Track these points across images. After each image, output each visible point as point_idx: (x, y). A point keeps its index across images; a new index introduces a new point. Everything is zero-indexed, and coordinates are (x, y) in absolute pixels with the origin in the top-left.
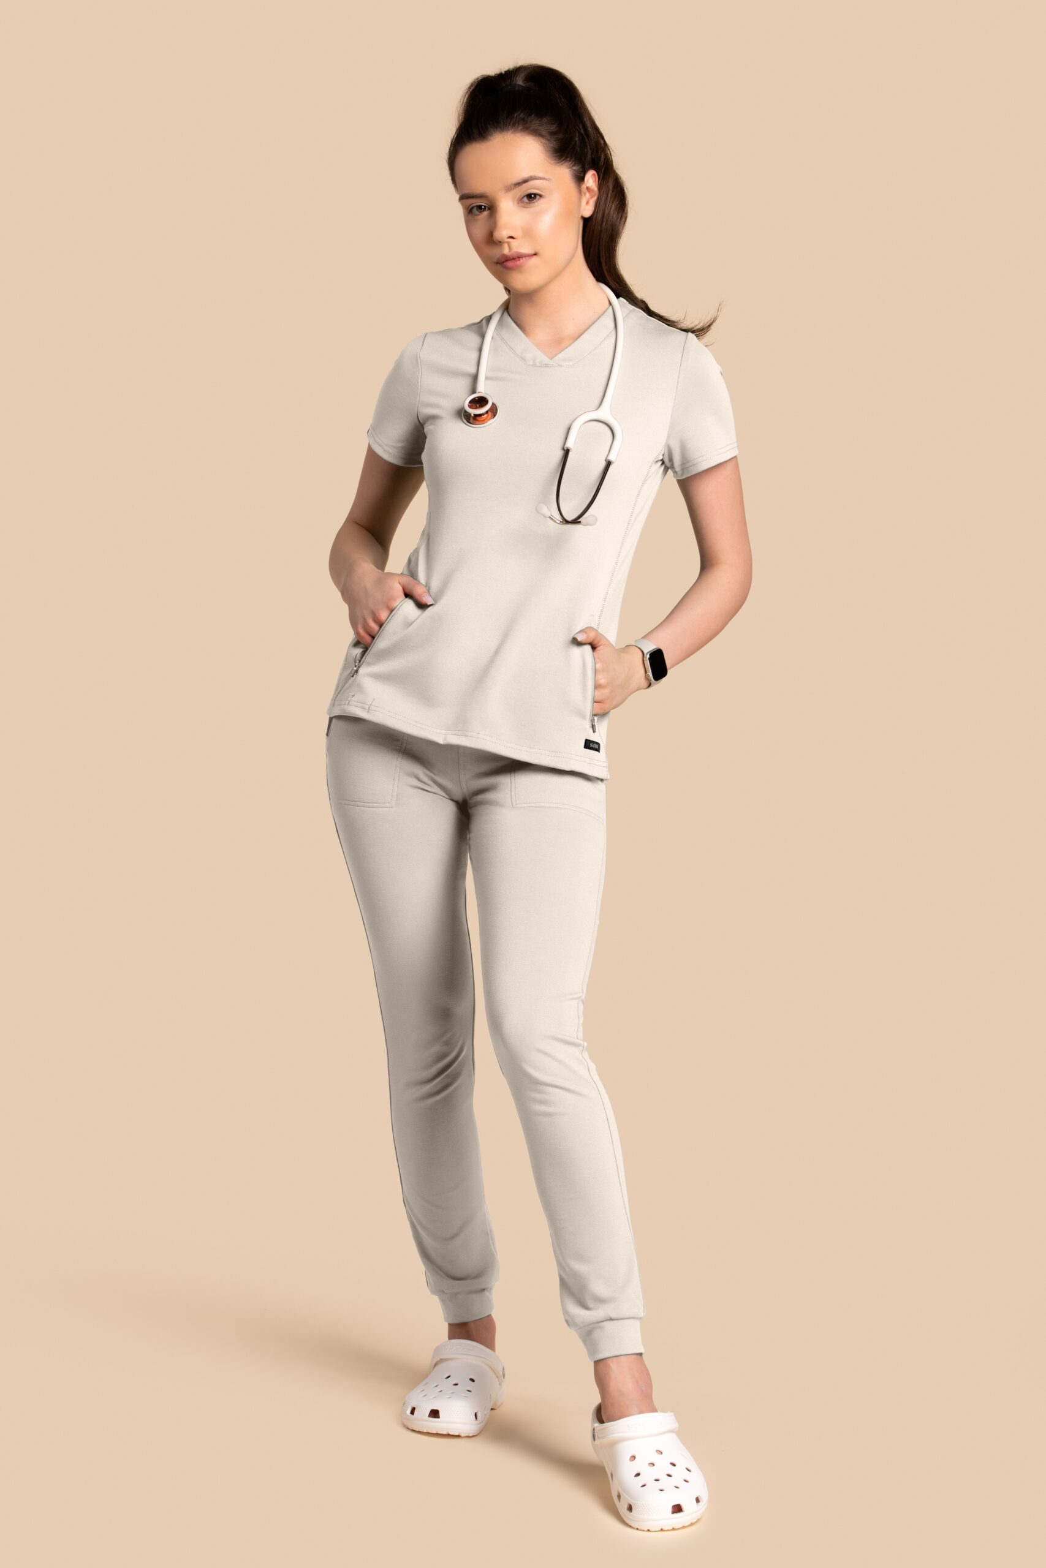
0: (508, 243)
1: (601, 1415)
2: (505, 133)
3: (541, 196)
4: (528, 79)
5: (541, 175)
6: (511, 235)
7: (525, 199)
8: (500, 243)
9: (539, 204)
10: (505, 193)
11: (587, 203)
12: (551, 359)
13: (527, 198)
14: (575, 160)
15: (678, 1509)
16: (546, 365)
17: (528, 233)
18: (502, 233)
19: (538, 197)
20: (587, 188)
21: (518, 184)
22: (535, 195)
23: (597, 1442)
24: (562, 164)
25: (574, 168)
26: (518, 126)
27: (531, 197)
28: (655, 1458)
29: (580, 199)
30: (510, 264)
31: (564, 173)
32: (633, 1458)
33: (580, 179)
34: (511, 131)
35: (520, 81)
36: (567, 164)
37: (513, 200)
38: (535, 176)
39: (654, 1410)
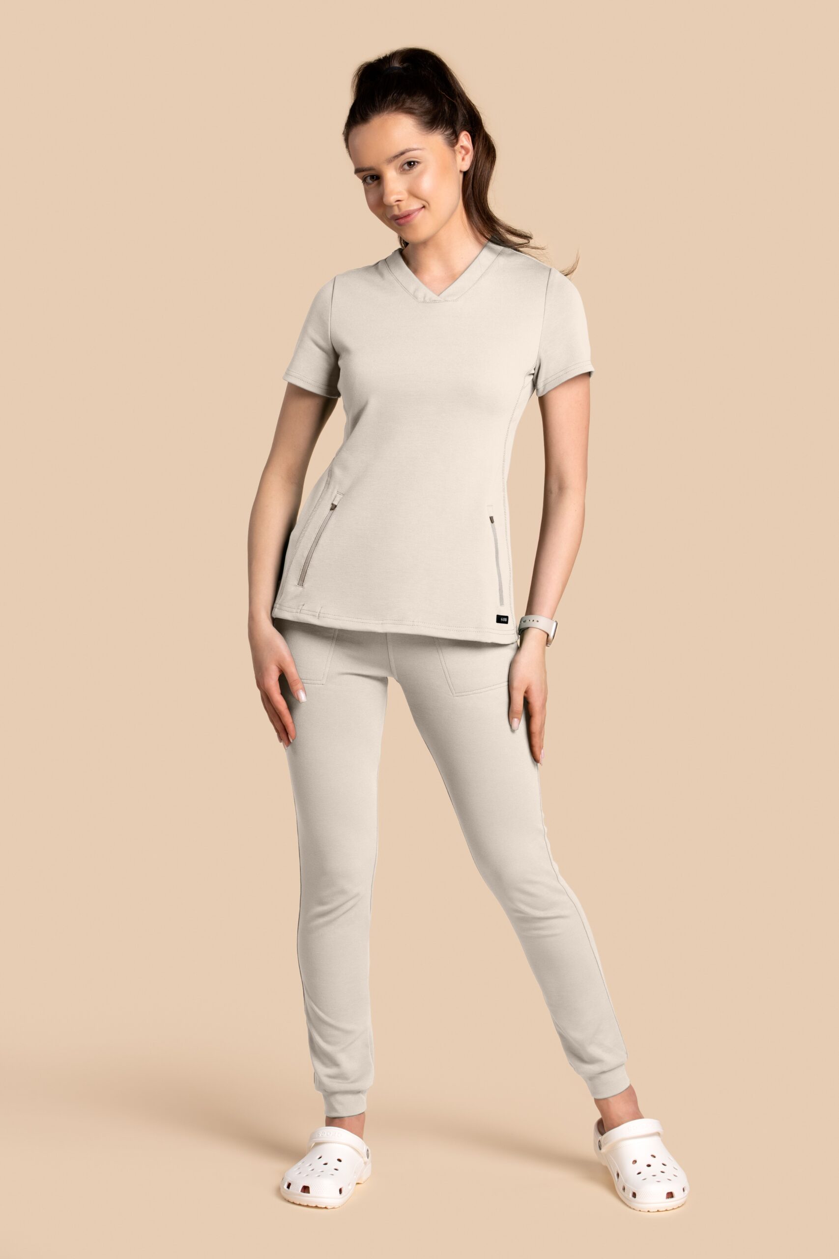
0: (398, 205)
1: (602, 1127)
2: (381, 114)
3: (418, 162)
4: (402, 61)
5: (415, 146)
6: (398, 199)
7: (406, 167)
8: (391, 207)
9: (417, 169)
10: (388, 165)
11: (463, 159)
12: (439, 295)
13: (408, 165)
14: (446, 126)
15: (670, 1195)
16: (435, 301)
17: (413, 194)
18: (391, 199)
19: (416, 163)
20: (462, 147)
21: (397, 157)
22: (414, 162)
23: (603, 1150)
24: (434, 133)
25: (446, 133)
26: (392, 107)
27: (411, 164)
28: (651, 1161)
29: (455, 158)
30: (402, 221)
31: (437, 140)
32: (635, 1162)
33: (453, 140)
34: (385, 113)
35: (396, 64)
36: (439, 131)
37: (396, 169)
38: (410, 149)
39: (641, 1117)
